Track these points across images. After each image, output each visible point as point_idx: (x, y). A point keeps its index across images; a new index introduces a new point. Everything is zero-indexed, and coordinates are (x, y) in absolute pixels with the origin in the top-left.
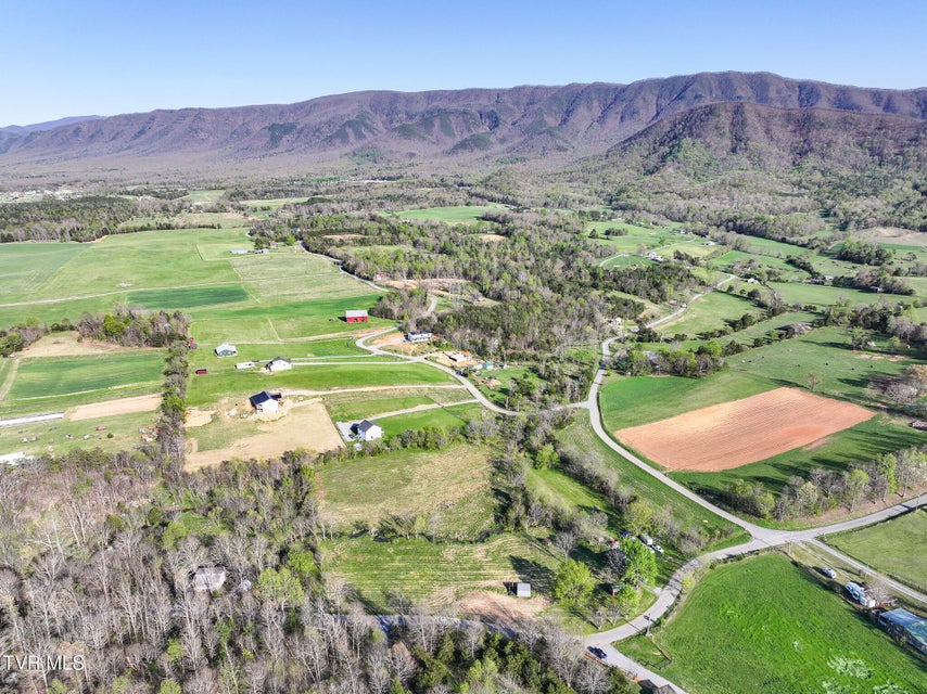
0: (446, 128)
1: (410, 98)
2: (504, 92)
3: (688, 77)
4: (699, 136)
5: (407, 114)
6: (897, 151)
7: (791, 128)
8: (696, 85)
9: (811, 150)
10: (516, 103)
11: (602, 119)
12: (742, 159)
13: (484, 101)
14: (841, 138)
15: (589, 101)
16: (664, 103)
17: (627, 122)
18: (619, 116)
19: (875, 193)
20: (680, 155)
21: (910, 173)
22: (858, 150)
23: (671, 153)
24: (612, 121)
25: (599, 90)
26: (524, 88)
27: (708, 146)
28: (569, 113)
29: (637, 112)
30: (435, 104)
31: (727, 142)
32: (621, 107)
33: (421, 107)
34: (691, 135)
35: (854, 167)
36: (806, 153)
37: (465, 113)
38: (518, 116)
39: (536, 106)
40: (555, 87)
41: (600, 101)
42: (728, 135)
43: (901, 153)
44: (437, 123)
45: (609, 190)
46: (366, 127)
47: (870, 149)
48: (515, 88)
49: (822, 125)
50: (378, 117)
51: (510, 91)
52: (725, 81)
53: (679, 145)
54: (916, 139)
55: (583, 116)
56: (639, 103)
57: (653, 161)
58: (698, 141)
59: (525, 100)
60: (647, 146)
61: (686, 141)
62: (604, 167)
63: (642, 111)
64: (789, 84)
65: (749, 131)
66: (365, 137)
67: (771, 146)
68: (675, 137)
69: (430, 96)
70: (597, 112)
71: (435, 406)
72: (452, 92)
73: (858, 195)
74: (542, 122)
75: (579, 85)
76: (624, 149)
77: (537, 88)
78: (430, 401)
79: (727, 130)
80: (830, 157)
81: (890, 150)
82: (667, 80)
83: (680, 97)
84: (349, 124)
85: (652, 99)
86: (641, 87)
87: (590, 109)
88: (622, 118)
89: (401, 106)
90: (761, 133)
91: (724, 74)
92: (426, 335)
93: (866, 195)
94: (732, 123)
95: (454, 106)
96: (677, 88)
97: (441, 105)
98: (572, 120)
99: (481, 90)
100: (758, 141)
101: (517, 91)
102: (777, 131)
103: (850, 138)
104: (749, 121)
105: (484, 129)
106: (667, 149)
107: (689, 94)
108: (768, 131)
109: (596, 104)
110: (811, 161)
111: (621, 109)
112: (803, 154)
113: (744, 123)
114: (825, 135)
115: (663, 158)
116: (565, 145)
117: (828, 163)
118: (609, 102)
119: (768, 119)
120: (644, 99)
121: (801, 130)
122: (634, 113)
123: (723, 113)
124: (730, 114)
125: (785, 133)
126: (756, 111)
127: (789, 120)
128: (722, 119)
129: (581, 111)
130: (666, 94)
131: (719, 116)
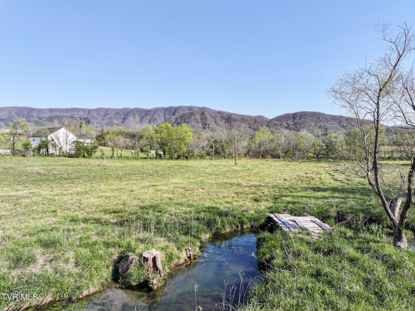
1: (39, 111)
2: (92, 110)
4: (189, 123)
5: (38, 118)
7: (223, 121)
8: (180, 110)
10: (99, 115)
11: (141, 122)
13: (82, 113)
14: (243, 125)
15: (134, 114)
16: (167, 117)
17: (152, 123)
18: (148, 121)
24: (145, 123)
25: (138, 110)
26: (102, 109)
27: (193, 126)
28: (124, 119)
29: (156, 119)
30: (54, 113)
31: (200, 125)
32: (149, 117)
33: (48, 115)
34: (185, 122)
38: (99, 120)
39: (108, 116)
40: (116, 109)
41: (139, 115)
42: (201, 123)
44: (56, 120)
48: (97, 109)
49: (235, 120)
51: (95, 110)
52: (190, 108)
55: (132, 121)
56: (156, 116)
59: (103, 114)
63: (158, 119)
64: (214, 112)
65: (209, 121)
69: (51, 110)
70: (138, 119)
72: (64, 109)
74: (112, 122)
75: (129, 108)
77: (109, 109)
79: (200, 121)
82: (167, 108)
83: (173, 114)
85: (162, 115)
86: (156, 110)
87: (134, 118)
88: (149, 122)
89: (35, 114)
90: (213, 122)
94: (201, 118)
95: (65, 114)
96: (172, 111)
97: (58, 114)
98: (127, 122)
99: (80, 109)
100: (213, 125)
101: (98, 110)
102: (218, 121)
103: (246, 125)
104: (208, 118)
107: (177, 113)
108: (216, 122)
109: (137, 116)
113: (206, 118)
114: (238, 123)
118: (143, 116)
119: (215, 118)
120: (158, 115)
121: (228, 122)
122: (155, 120)
123: (197, 115)
124: (200, 115)
125: (222, 123)
126: (209, 114)
127: (222, 118)
128: (197, 117)
129: (131, 118)
130: (168, 113)
131: (195, 115)
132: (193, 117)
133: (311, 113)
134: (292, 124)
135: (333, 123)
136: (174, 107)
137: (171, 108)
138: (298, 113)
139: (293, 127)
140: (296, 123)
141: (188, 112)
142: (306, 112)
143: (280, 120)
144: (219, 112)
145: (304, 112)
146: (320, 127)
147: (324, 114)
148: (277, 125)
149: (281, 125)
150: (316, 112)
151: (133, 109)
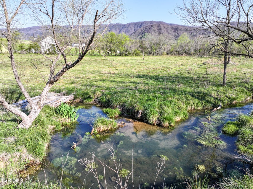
4: (149, 32)
8: (144, 24)
11: (120, 33)
15: (116, 28)
16: (136, 29)
20: (146, 37)
23: (142, 37)
25: (118, 25)
27: (152, 35)
28: (110, 31)
29: (129, 31)
31: (157, 34)
32: (125, 30)
34: (147, 32)
36: (178, 37)
40: (105, 25)
41: (118, 28)
49: (181, 30)
52: (151, 22)
53: (144, 35)
56: (129, 29)
60: (135, 36)
61: (146, 34)
64: (167, 24)
65: (163, 31)
68: (143, 33)
70: (118, 31)
75: (112, 24)
79: (157, 31)
83: (140, 27)
85: (133, 28)
86: (129, 24)
87: (116, 30)
88: (125, 32)
90: (166, 32)
94: (158, 29)
96: (139, 25)
100: (165, 34)
102: (169, 31)
103: (188, 33)
104: (162, 29)
108: (167, 31)
118: (121, 28)
119: (167, 29)
120: (131, 28)
121: (176, 31)
123: (155, 27)
124: (157, 27)
125: (172, 32)
126: (164, 26)
127: (172, 29)
128: (155, 28)
129: (114, 31)
130: (136, 26)
131: (154, 27)
132: (153, 29)
136: (141, 22)
137: (138, 23)
141: (149, 25)
144: (170, 25)
148: (211, 32)
151: (115, 24)
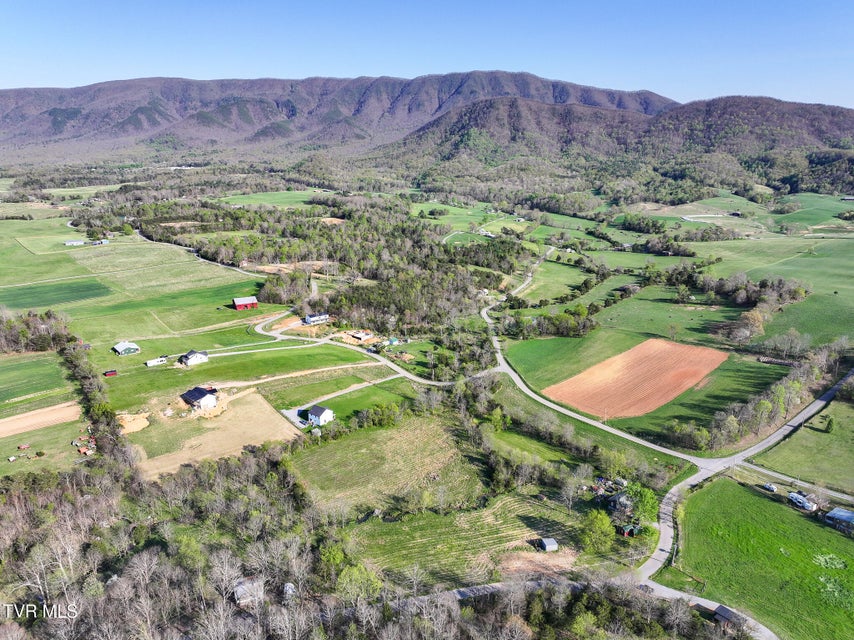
0: (243, 115)
1: (202, 86)
2: (298, 82)
3: (463, 74)
4: (483, 126)
5: (201, 102)
6: (636, 140)
7: (556, 120)
8: (471, 82)
9: (574, 139)
10: (311, 94)
11: (392, 110)
12: (520, 146)
13: (279, 92)
14: (595, 130)
15: (378, 92)
16: (445, 97)
17: (414, 113)
18: (407, 107)
19: (629, 175)
20: (471, 143)
21: (648, 159)
22: (609, 140)
23: (462, 141)
24: (401, 112)
25: (386, 83)
26: (316, 79)
27: (492, 136)
28: (361, 104)
29: (423, 104)
30: (229, 92)
31: (507, 132)
32: (407, 100)
33: (216, 95)
34: (477, 125)
35: (607, 153)
36: (570, 141)
37: (261, 101)
38: (313, 106)
39: (330, 97)
40: (345, 80)
41: (388, 93)
42: (507, 126)
43: (640, 142)
44: (235, 110)
45: (414, 174)
46: (160, 113)
47: (618, 139)
48: (307, 79)
49: (580, 118)
50: (171, 103)
51: (303, 81)
52: (494, 79)
53: (468, 134)
54: (649, 131)
55: (375, 107)
56: (423, 96)
57: (447, 148)
58: (484, 131)
59: (318, 91)
60: (439, 135)
61: (474, 131)
62: (404, 153)
63: (426, 103)
64: (544, 83)
65: (524, 123)
66: (159, 124)
67: (544, 134)
68: (463, 127)
69: (223, 84)
70: (387, 104)
71: (365, 384)
72: (246, 81)
73: (618, 177)
74: (338, 112)
75: (368, 78)
76: (420, 137)
77: (329, 80)
78: (361, 380)
79: (506, 121)
80: (588, 145)
81: (632, 140)
82: (445, 77)
83: (458, 92)
84: (141, 110)
85: (434, 93)
86: (423, 81)
87: (379, 100)
88: (410, 110)
89: (194, 94)
91: (492, 73)
92: (322, 317)
93: (623, 176)
94: (509, 116)
95: (249, 95)
96: (455, 84)
97: (236, 93)
98: (365, 110)
99: (274, 80)
100: (532, 132)
101: (310, 82)
102: (545, 122)
103: (602, 130)
104: (523, 114)
105: (282, 117)
106: (457, 138)
107: (465, 89)
108: (538, 123)
109: (384, 96)
110: (575, 148)
111: (407, 101)
112: (568, 142)
113: (519, 116)
114: (584, 126)
115: (456, 146)
116: (362, 133)
117: (588, 150)
118: (396, 95)
119: (537, 113)
120: (427, 93)
121: (564, 122)
122: (419, 105)
123: (501, 107)
124: (507, 107)
125: (552, 125)
126: (527, 105)
127: (554, 113)
128: (501, 111)
129: (372, 102)
130: (446, 89)
131: (498, 109)
132: (494, 113)
133: (750, 100)
134: (701, 127)
135: (795, 124)
136: (460, 74)
137: (452, 77)
138: (720, 100)
139: (701, 135)
140: (709, 127)
141: (484, 100)
142: (739, 97)
143: (677, 118)
145: (733, 97)
146: (760, 137)
147: (779, 102)
148: (669, 129)
149: (677, 130)
150: (761, 98)
151: (377, 80)
